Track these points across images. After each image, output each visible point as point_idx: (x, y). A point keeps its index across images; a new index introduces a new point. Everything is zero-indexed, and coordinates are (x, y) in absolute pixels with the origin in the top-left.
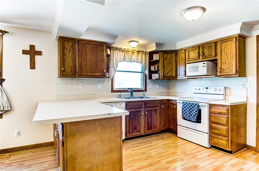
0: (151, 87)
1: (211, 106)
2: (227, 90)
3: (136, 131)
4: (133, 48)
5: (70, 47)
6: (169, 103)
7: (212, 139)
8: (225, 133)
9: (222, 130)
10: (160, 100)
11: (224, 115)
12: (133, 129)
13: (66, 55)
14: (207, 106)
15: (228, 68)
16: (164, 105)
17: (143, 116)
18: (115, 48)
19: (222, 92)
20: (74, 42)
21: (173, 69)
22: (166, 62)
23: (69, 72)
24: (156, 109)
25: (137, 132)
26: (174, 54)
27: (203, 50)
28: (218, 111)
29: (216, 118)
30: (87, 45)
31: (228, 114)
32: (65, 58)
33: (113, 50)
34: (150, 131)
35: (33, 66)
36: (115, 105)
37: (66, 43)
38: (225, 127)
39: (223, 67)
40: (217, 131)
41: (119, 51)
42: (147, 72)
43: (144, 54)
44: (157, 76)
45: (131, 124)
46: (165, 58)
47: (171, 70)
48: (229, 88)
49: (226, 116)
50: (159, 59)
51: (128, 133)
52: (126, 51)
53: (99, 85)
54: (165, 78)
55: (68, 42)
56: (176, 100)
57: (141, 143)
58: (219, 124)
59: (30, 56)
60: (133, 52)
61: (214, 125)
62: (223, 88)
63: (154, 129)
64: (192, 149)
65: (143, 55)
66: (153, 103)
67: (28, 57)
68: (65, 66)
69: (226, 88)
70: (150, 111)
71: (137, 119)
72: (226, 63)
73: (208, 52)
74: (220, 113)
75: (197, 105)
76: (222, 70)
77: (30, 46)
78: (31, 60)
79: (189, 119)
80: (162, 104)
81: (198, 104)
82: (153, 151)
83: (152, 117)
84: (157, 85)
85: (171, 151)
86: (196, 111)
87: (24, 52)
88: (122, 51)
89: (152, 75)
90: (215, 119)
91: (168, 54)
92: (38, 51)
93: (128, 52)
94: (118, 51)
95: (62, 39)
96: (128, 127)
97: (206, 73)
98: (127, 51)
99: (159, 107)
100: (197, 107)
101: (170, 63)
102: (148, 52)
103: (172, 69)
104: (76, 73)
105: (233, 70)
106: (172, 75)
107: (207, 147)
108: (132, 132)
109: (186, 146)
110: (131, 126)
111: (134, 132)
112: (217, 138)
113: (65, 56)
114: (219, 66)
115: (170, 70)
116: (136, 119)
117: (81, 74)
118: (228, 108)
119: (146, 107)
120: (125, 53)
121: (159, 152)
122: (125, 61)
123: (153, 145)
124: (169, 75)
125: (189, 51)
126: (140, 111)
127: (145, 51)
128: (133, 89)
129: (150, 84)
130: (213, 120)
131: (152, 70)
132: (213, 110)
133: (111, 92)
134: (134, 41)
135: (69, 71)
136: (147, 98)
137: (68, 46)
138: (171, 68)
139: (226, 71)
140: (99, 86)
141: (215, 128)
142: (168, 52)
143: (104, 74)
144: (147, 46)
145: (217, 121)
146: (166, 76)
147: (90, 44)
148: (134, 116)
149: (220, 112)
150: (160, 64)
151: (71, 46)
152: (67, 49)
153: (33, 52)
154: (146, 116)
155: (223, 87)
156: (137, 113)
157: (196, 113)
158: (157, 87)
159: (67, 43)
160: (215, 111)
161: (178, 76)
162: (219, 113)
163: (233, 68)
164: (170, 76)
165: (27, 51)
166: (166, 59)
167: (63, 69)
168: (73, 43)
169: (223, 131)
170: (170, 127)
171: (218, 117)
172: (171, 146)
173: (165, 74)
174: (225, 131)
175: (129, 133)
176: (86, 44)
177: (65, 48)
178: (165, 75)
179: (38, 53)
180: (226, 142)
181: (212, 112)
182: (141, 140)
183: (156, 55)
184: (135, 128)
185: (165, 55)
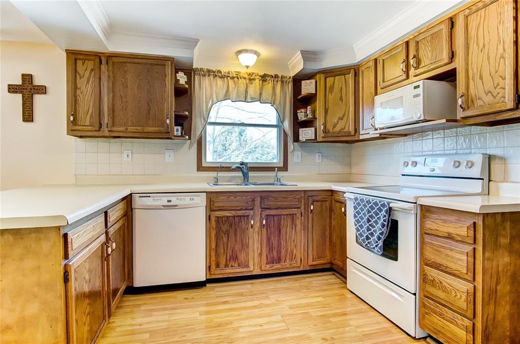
0: (299, 160)
1: (425, 211)
2: (495, 166)
3: (236, 265)
4: (246, 68)
5: (88, 73)
6: (332, 198)
7: (426, 313)
8: (462, 303)
9: (454, 294)
10: (305, 191)
11: (460, 245)
12: (228, 257)
13: (80, 89)
14: (413, 212)
15: (490, 92)
16: (319, 204)
17: (257, 229)
18: (203, 71)
19: (476, 172)
20: (97, 61)
21: (348, 115)
22: (330, 97)
23: (87, 126)
24: (293, 214)
25: (239, 266)
26: (350, 77)
27: (417, 50)
28: (444, 229)
29: (437, 250)
30: (128, 65)
31: (475, 243)
32: (79, 95)
33: (200, 75)
34: (277, 266)
35: (28, 116)
36: (178, 199)
37: (79, 63)
38: (465, 286)
39: (472, 91)
40: (440, 294)
41: (216, 78)
42: (287, 125)
43: (279, 83)
44: (310, 132)
45: (222, 247)
46: (330, 88)
47: (344, 116)
48: (503, 159)
49: (469, 248)
50: (314, 92)
51: (213, 267)
52: (233, 78)
53: (167, 155)
54: (327, 137)
55: (83, 61)
56: (345, 193)
57: (241, 295)
58: (446, 272)
59: (23, 97)
60: (250, 80)
61: (432, 273)
62: (478, 159)
63: (288, 261)
64: (364, 333)
65: (277, 84)
66: (284, 198)
67: (18, 98)
68: (79, 111)
69: (490, 159)
70: (275, 217)
71: (238, 234)
72: (481, 78)
73: (430, 54)
74: (449, 237)
75: (385, 209)
76: (470, 100)
77: (23, 75)
78: (24, 104)
79: (366, 245)
80: (310, 202)
81: (389, 204)
82: (251, 323)
83: (283, 232)
84: (317, 157)
85: (299, 330)
86: (383, 226)
87: (12, 89)
88: (222, 77)
89: (300, 132)
90: (435, 254)
91: (337, 78)
92: (38, 86)
93: (238, 78)
94: (212, 77)
95: (71, 54)
96: (213, 254)
97: (422, 116)
98: (235, 76)
99: (303, 208)
100: (385, 214)
101: (341, 99)
102: (290, 78)
103: (345, 114)
104: (103, 127)
105: (505, 98)
106: (346, 130)
107: (413, 336)
108: (226, 266)
109: (350, 320)
110: (221, 250)
111: (232, 266)
112: (440, 315)
113: (78, 92)
114: (461, 88)
115: (341, 116)
116: (236, 235)
117: (114, 129)
118: (475, 223)
119: (263, 206)
120: (231, 82)
121: (265, 327)
122: (230, 101)
123: (267, 306)
124: (337, 129)
125: (383, 60)
126: (248, 216)
127: (282, 76)
128: (249, 166)
129: (298, 154)
130: (431, 256)
131: (300, 119)
132: (430, 225)
133: (198, 171)
134: (246, 51)
135: (87, 123)
136: (282, 185)
137: (85, 68)
138: (343, 113)
139: (482, 103)
140: (169, 157)
141: (433, 283)
142: (336, 72)
143: (168, 128)
144: (288, 63)
145: (439, 260)
146: (331, 131)
147: (134, 63)
148: (231, 226)
149: (449, 234)
150: (319, 104)
151: (92, 70)
152: (83, 77)
153: (29, 88)
154: (264, 230)
155: (482, 156)
156: (240, 221)
157: (383, 230)
158: (317, 161)
159: (83, 64)
160: (436, 230)
161: (361, 132)
162: (446, 235)
163: (504, 89)
164: (340, 131)
165: (17, 85)
166: (332, 88)
167: (72, 118)
168: (94, 63)
169: (459, 295)
170: (334, 260)
171: (443, 247)
172: (310, 315)
173: (329, 127)
174: (464, 297)
175: (216, 268)
176: (125, 63)
177: (77, 74)
178: (329, 131)
179: (37, 89)
180: (465, 333)
181: (427, 232)
182: (249, 286)
183: (308, 81)
184: (234, 258)
185: (330, 80)
